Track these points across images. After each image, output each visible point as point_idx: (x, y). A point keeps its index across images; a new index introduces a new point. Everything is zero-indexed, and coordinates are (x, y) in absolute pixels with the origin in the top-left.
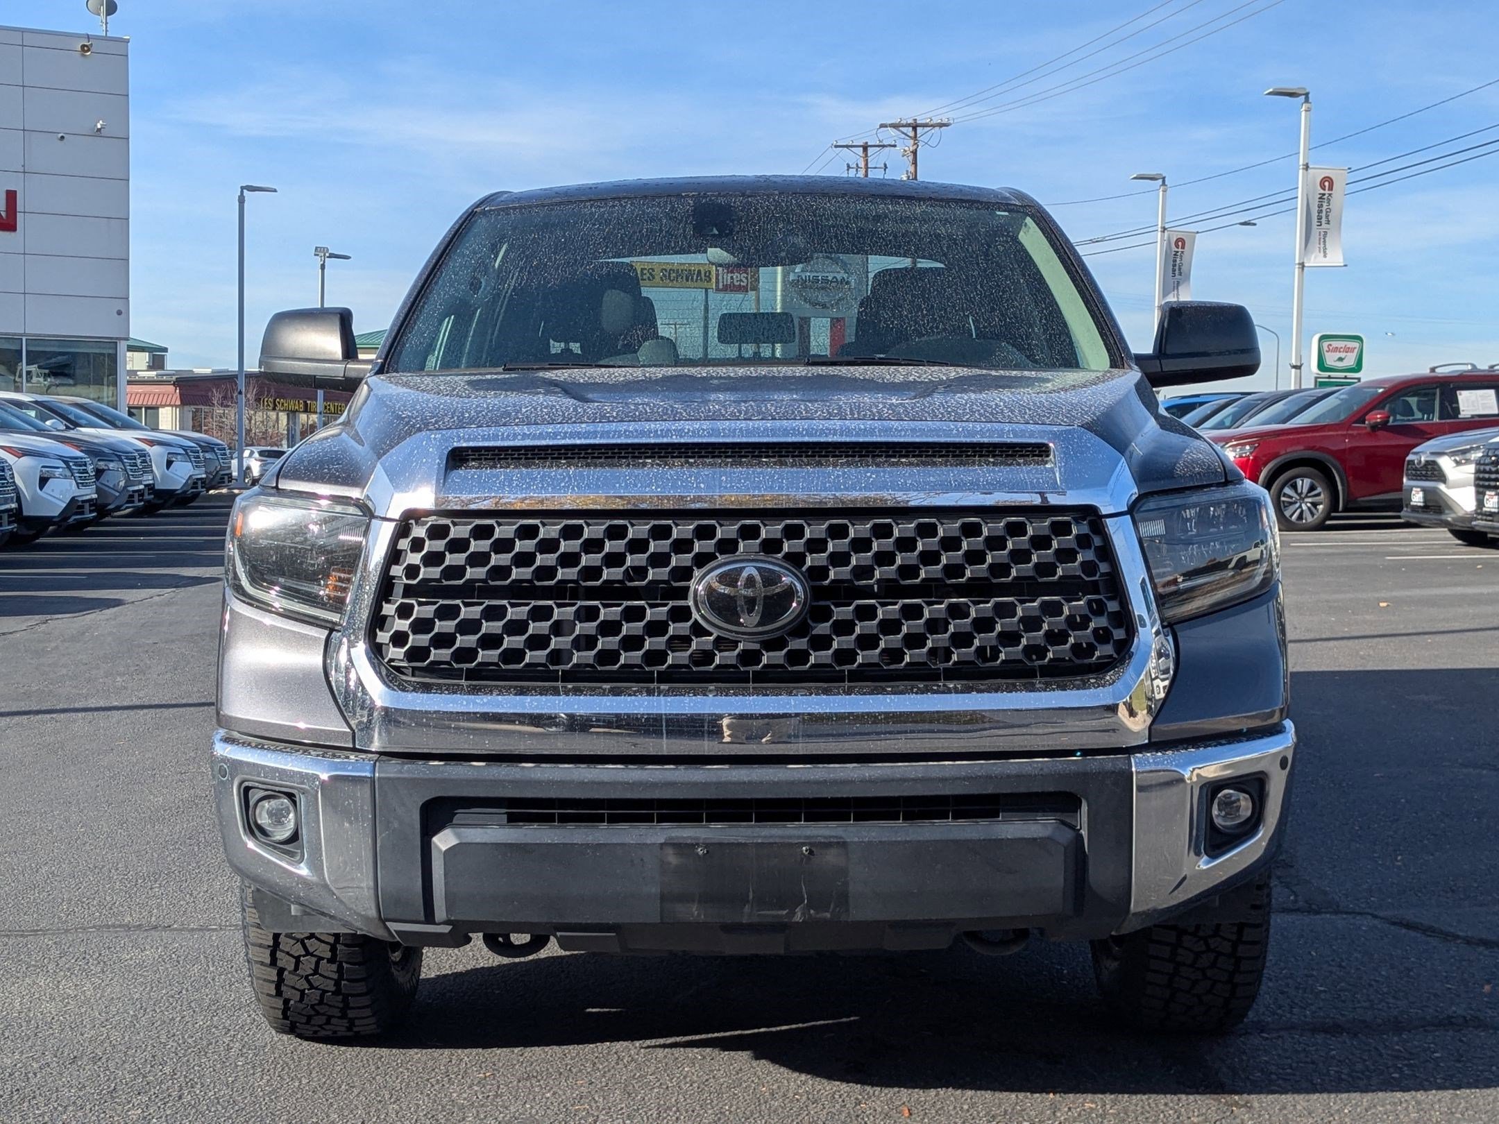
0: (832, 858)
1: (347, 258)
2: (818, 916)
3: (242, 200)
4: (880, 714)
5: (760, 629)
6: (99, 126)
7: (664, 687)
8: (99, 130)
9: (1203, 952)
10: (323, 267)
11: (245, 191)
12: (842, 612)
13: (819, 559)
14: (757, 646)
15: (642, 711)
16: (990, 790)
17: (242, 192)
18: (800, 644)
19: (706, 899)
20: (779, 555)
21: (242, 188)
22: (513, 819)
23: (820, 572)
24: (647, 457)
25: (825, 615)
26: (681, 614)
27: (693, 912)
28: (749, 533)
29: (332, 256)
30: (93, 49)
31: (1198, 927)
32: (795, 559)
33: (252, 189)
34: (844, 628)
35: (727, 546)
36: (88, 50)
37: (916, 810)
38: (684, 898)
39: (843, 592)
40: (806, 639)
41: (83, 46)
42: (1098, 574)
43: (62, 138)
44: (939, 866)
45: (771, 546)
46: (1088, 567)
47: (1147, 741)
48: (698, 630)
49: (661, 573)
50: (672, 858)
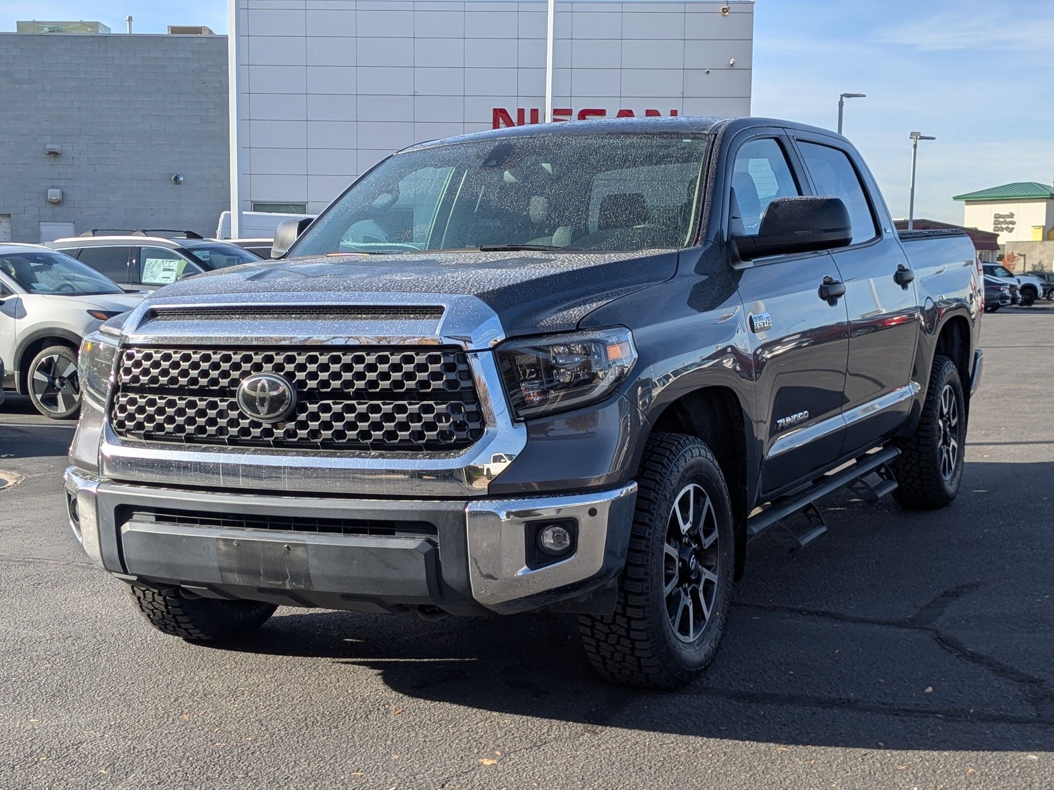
0: (299, 553)
1: (933, 139)
2: (298, 586)
3: (841, 104)
4: (327, 469)
5: (268, 416)
6: (731, 62)
7: (230, 447)
8: (732, 65)
9: (610, 634)
10: (915, 146)
11: (844, 98)
12: (313, 407)
13: (300, 376)
14: (270, 426)
15: (211, 461)
16: (383, 518)
17: (841, 99)
18: (291, 425)
19: (241, 572)
20: (282, 373)
21: (842, 96)
22: (159, 519)
23: (302, 383)
24: (257, 314)
25: (304, 409)
26: (233, 406)
27: (236, 579)
28: (269, 359)
29: (922, 138)
30: (730, 11)
31: (602, 617)
32: (290, 376)
33: (849, 96)
34: (314, 417)
35: (258, 367)
36: (727, 12)
37: (349, 527)
38: (230, 570)
39: (313, 396)
40: (294, 423)
41: (723, 9)
42: (459, 388)
43: (708, 72)
44: (355, 562)
45: (279, 368)
46: (451, 383)
47: (486, 493)
48: (242, 416)
49: (224, 382)
50: (222, 547)
